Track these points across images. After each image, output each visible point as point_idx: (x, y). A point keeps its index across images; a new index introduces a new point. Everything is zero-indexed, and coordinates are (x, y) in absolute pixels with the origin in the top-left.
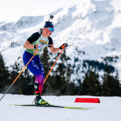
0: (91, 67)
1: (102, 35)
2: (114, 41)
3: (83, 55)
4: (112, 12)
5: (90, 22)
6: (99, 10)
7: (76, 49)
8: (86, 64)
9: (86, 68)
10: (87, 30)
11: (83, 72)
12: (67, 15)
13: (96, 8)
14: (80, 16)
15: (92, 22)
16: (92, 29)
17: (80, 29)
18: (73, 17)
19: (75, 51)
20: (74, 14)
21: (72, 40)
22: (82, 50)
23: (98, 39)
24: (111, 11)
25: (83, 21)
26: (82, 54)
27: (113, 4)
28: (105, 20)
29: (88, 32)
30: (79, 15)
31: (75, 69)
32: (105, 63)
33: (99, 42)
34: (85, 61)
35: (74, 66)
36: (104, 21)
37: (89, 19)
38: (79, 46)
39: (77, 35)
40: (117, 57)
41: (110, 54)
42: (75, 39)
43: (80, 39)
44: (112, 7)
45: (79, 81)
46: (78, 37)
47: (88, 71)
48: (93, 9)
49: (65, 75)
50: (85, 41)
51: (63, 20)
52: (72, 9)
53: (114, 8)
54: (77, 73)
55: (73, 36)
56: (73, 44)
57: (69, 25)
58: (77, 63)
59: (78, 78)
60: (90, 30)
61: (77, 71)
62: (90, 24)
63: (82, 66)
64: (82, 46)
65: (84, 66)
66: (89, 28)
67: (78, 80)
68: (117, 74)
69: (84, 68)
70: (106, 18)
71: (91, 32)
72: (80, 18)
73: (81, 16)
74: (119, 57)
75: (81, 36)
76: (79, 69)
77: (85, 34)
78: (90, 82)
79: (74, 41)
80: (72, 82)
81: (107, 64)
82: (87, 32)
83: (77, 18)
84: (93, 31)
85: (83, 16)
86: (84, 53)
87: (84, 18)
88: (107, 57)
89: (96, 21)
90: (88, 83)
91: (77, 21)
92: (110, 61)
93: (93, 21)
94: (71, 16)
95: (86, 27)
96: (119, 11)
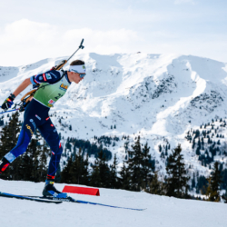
0: (78, 149)
1: (99, 104)
2: (117, 115)
3: (69, 131)
4: (119, 73)
6: (100, 68)
7: (60, 122)
8: (71, 144)
9: (70, 150)
10: (78, 96)
11: (65, 156)
13: (96, 64)
15: (88, 85)
16: (86, 95)
17: (69, 92)
22: (68, 123)
23: (94, 109)
24: (117, 71)
26: (66, 129)
27: (121, 62)
28: (107, 83)
29: (81, 98)
32: (98, 145)
33: (94, 114)
34: (70, 140)
36: (105, 84)
38: (64, 117)
39: (64, 101)
40: (117, 139)
41: (107, 134)
47: (72, 155)
49: (39, 158)
50: (74, 111)
56: (55, 113)
64: (70, 118)
66: (82, 92)
68: (115, 163)
70: (109, 81)
74: (120, 138)
77: (75, 101)
78: (74, 170)
81: (101, 146)
82: (79, 98)
84: (88, 97)
86: (70, 129)
88: (103, 137)
92: (106, 143)
95: (78, 90)
96: (129, 73)
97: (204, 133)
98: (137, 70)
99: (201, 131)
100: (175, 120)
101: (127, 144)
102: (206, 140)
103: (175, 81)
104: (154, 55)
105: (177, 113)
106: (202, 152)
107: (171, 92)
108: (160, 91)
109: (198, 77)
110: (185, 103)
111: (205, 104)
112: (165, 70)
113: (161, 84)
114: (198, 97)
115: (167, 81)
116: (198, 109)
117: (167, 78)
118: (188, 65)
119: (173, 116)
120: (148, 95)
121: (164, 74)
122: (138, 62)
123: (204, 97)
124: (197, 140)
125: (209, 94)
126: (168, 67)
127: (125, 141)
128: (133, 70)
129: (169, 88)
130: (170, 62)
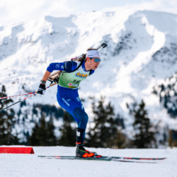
4: (76, 34)
5: (44, 49)
6: (57, 31)
7: (23, 88)
8: (38, 109)
9: (37, 116)
10: (39, 60)
11: (32, 121)
12: (10, 37)
13: (53, 27)
14: (29, 39)
15: (46, 49)
16: (46, 59)
17: (28, 58)
18: (19, 41)
19: (22, 90)
20: (20, 36)
21: (16, 75)
22: (31, 89)
24: (74, 32)
25: (33, 46)
27: (76, 22)
28: (66, 45)
29: (41, 62)
30: (28, 37)
31: (21, 117)
35: (20, 113)
36: (64, 46)
37: (42, 44)
38: (27, 83)
39: (24, 67)
40: (83, 100)
42: (21, 73)
43: (28, 73)
44: (76, 27)
45: (27, 134)
46: (26, 70)
48: (48, 30)
49: (5, 125)
50: (36, 76)
51: (4, 44)
52: (18, 29)
53: (79, 28)
54: (23, 124)
55: (19, 69)
56: (18, 79)
57: (13, 51)
58: (24, 109)
59: (26, 131)
60: (43, 60)
61: (23, 120)
62: (44, 51)
63: (31, 113)
64: (32, 83)
65: (35, 112)
66: (42, 57)
67: (24, 134)
69: (35, 116)
70: (66, 42)
71: (46, 62)
72: (29, 42)
73: (31, 39)
74: (86, 99)
75: (30, 68)
76: (26, 117)
77: (36, 66)
78: (40, 135)
79: (19, 75)
80: (15, 135)
82: (39, 62)
83: (24, 42)
84: (48, 61)
85: (34, 39)
87: (35, 42)
89: (53, 47)
90: (37, 137)
91: (25, 47)
93: (49, 46)
94: (17, 39)
95: (37, 54)
96: (86, 33)
97: (169, 86)
98: (94, 29)
99: (166, 84)
100: (139, 76)
101: (93, 104)
102: (172, 93)
103: (133, 37)
104: (110, 13)
105: (140, 69)
106: (170, 105)
107: (131, 48)
108: (120, 48)
109: (156, 31)
110: (147, 58)
111: (166, 57)
112: (122, 27)
113: (120, 41)
114: (159, 51)
115: (126, 37)
116: (160, 63)
117: (125, 34)
118: (144, 20)
119: (136, 72)
120: (109, 54)
121: (122, 30)
122: (95, 21)
123: (165, 50)
124: (163, 94)
125: (169, 46)
126: (125, 24)
127: (91, 101)
128: (90, 29)
129: (129, 44)
130: (126, 18)
